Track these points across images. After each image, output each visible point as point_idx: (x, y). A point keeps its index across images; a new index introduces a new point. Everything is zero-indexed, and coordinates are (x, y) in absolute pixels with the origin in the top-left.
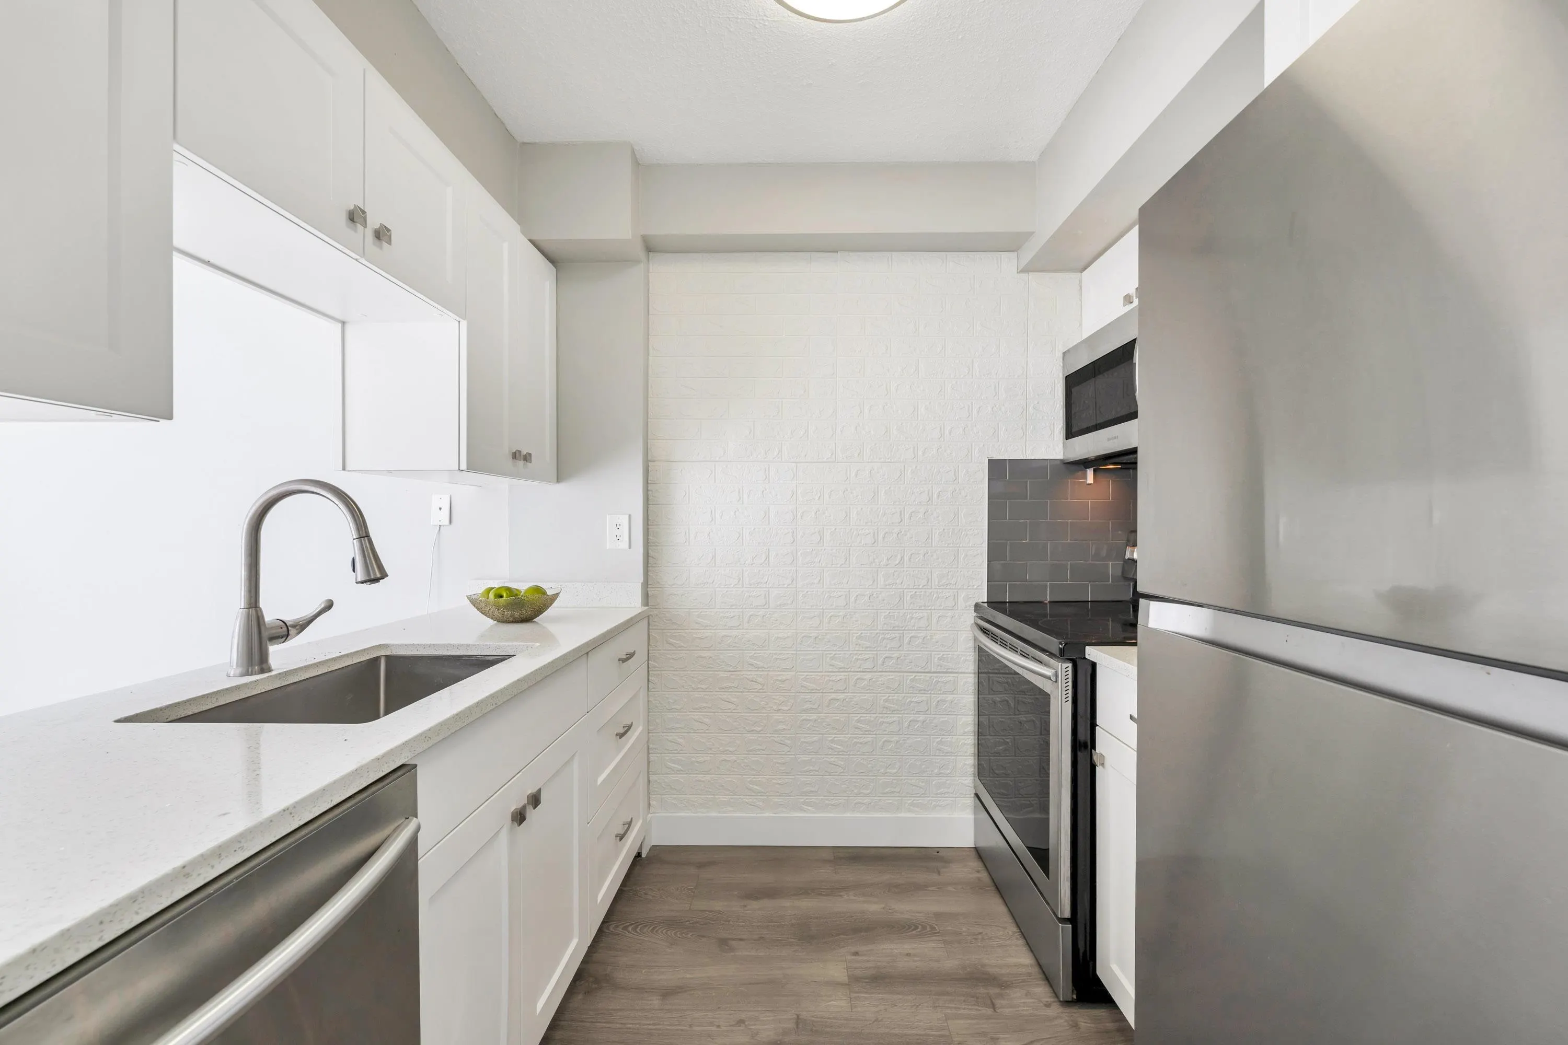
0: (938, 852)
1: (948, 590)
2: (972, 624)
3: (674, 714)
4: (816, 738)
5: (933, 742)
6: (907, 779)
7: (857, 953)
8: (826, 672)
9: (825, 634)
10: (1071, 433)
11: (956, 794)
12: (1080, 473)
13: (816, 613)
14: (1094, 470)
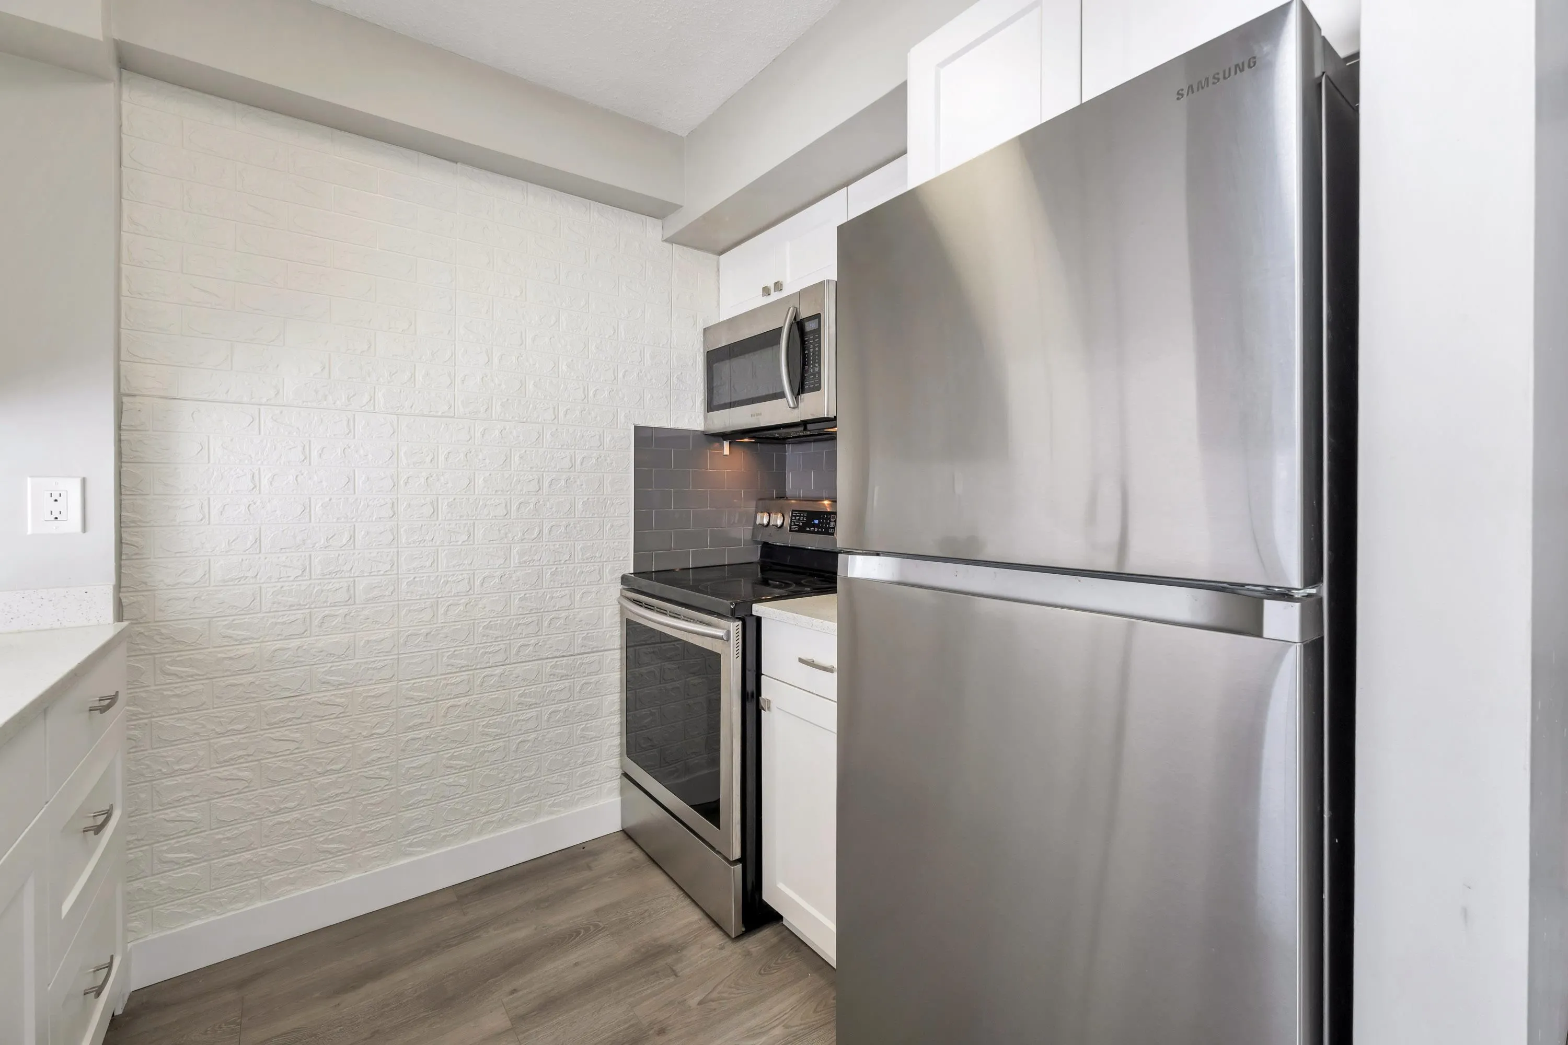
0: (584, 848)
1: (592, 564)
2: (619, 598)
3: (177, 778)
4: (427, 759)
5: (577, 730)
6: (548, 778)
7: (515, 990)
8: (441, 675)
9: (440, 629)
10: (711, 406)
11: (601, 781)
12: (717, 445)
13: (427, 604)
14: (730, 442)
